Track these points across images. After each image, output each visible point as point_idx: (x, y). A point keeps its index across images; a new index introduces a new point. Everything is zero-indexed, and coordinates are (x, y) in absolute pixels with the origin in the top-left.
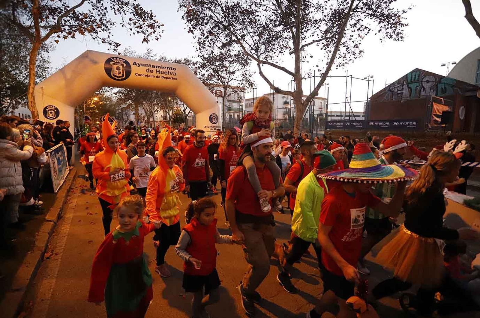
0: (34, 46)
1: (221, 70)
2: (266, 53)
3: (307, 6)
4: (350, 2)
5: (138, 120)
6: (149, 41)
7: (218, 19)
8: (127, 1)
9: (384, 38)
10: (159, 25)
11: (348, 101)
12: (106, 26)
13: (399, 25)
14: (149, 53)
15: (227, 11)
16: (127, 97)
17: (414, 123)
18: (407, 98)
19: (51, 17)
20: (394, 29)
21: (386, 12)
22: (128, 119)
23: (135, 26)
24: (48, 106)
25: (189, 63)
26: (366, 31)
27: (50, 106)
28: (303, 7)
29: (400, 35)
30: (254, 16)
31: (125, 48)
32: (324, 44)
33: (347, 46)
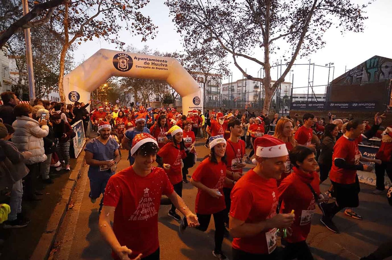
0: (64, 47)
1: (203, 61)
2: (240, 47)
3: (275, 7)
4: (313, 1)
5: (137, 102)
6: (147, 40)
7: (201, 20)
8: (130, 10)
9: (345, 30)
10: (154, 27)
11: (311, 85)
12: (114, 30)
13: (359, 18)
14: (146, 49)
15: (208, 14)
16: (129, 84)
17: (373, 104)
18: (366, 82)
19: (76, 25)
20: (354, 22)
21: (346, 8)
22: (129, 101)
23: (136, 29)
24: (72, 92)
25: (177, 56)
26: (328, 25)
27: (73, 92)
28: (271, 8)
29: (360, 27)
30: (230, 17)
31: (128, 46)
32: (290, 38)
33: (311, 39)
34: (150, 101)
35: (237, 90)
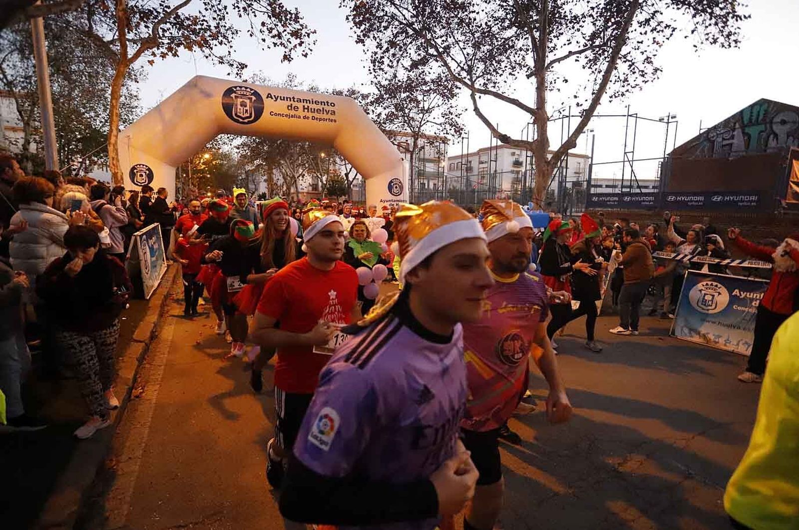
1: (409, 106)
2: (486, 76)
5: (272, 191)
6: (292, 59)
7: (405, 19)
9: (702, 43)
10: (308, 32)
11: (628, 159)
12: (224, 37)
13: (732, 18)
14: (290, 81)
15: (421, 6)
16: (255, 153)
17: (754, 198)
18: (741, 154)
19: (142, 23)
20: (722, 27)
22: (256, 189)
23: (271, 35)
24: (137, 165)
25: (355, 96)
26: (668, 32)
27: (140, 165)
29: (732, 38)
31: (253, 73)
32: (588, 59)
33: (631, 61)
34: (300, 190)
35: (479, 169)
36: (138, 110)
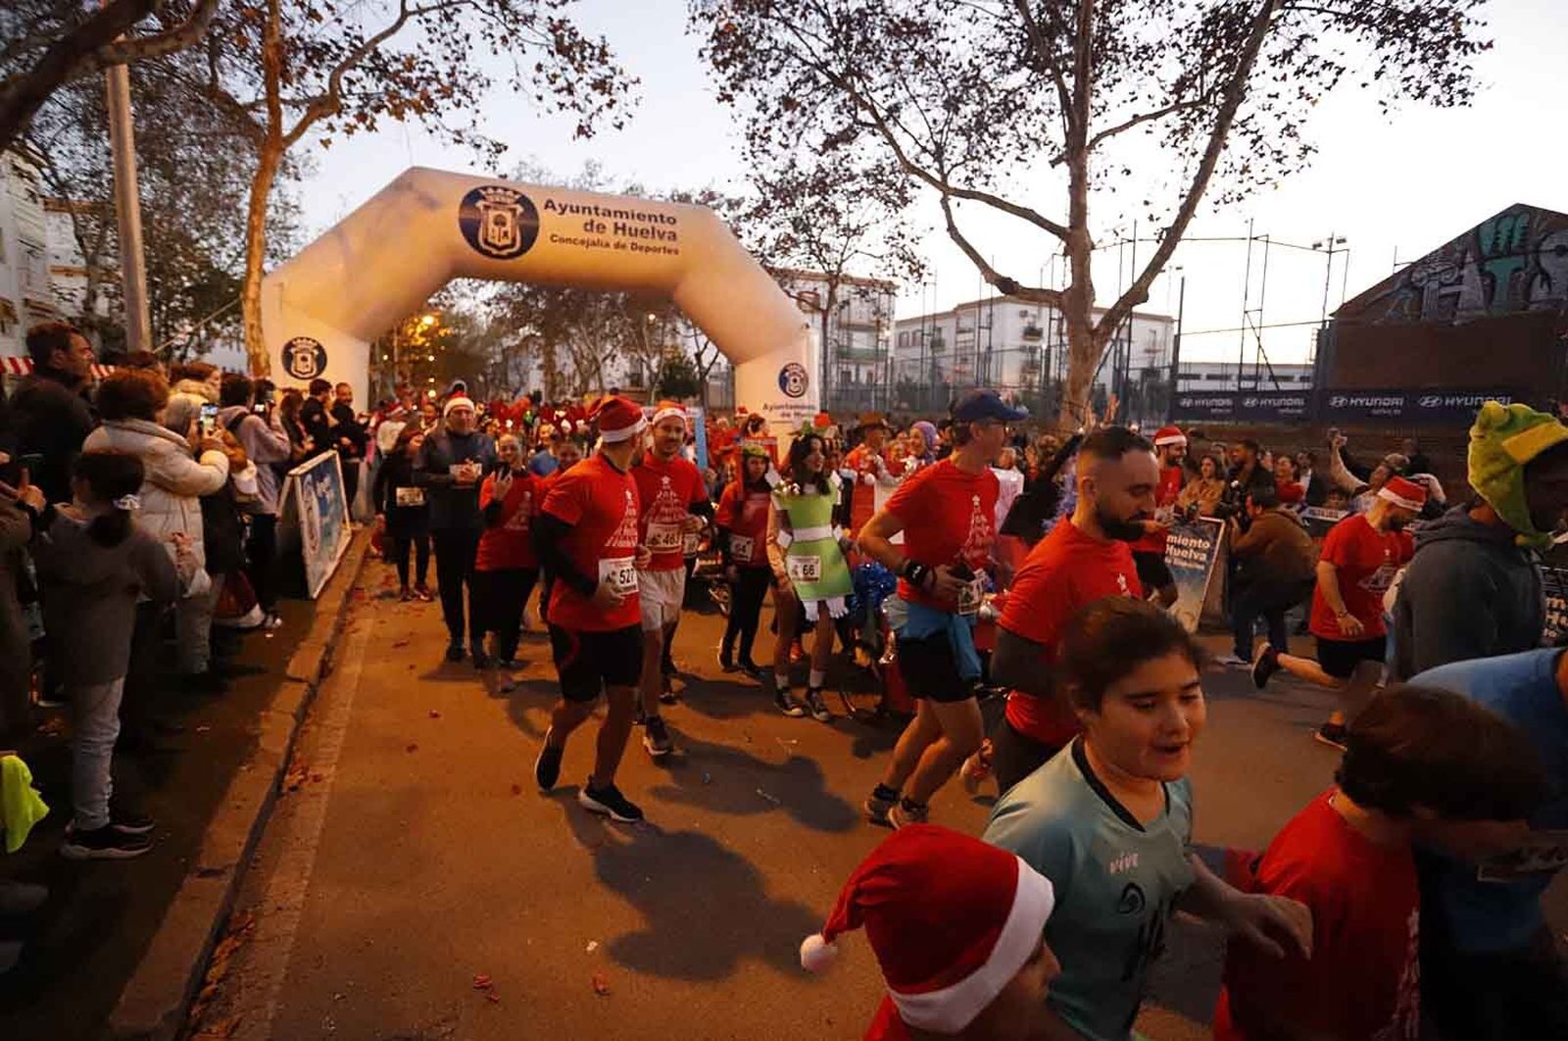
0: (262, 163)
1: (821, 222)
2: (970, 163)
5: (554, 386)
6: (595, 133)
7: (813, 54)
8: (529, 11)
9: (1396, 97)
10: (625, 81)
11: (1253, 323)
12: (465, 92)
13: (1456, 47)
14: (591, 175)
15: (844, 28)
16: (522, 314)
18: (1477, 312)
19: (310, 69)
20: (1436, 65)
22: (522, 384)
23: (553, 87)
24: (295, 340)
25: (715, 203)
26: (1328, 76)
27: (301, 339)
28: (1099, 5)
29: (1457, 86)
30: (930, 43)
32: (1171, 128)
33: (1256, 133)
34: (607, 386)
35: (956, 342)
36: (299, 233)
